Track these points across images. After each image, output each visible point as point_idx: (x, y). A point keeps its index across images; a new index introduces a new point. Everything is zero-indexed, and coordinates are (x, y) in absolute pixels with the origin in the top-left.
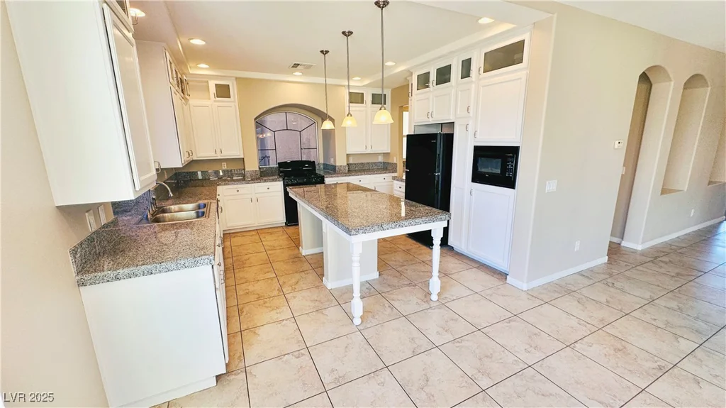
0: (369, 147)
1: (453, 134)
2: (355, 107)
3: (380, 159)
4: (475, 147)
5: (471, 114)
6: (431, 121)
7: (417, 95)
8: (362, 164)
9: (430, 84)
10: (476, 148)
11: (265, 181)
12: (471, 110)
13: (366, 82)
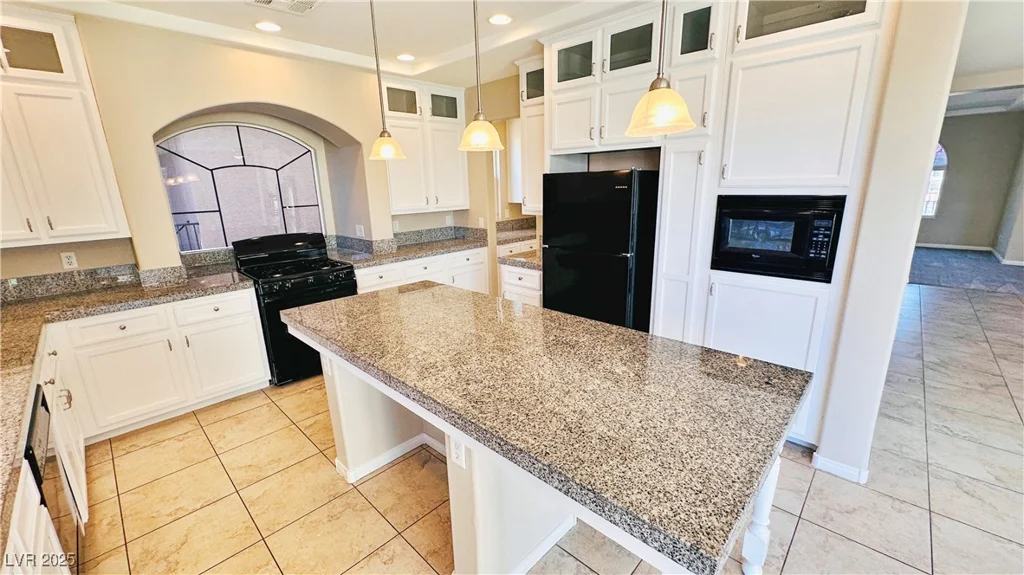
0: (432, 200)
1: (658, 172)
2: (396, 120)
3: (449, 222)
4: (720, 197)
5: (710, 130)
6: (597, 146)
7: (556, 92)
8: (419, 233)
9: (596, 69)
10: (723, 201)
11: (205, 291)
12: (710, 121)
13: (426, 67)
